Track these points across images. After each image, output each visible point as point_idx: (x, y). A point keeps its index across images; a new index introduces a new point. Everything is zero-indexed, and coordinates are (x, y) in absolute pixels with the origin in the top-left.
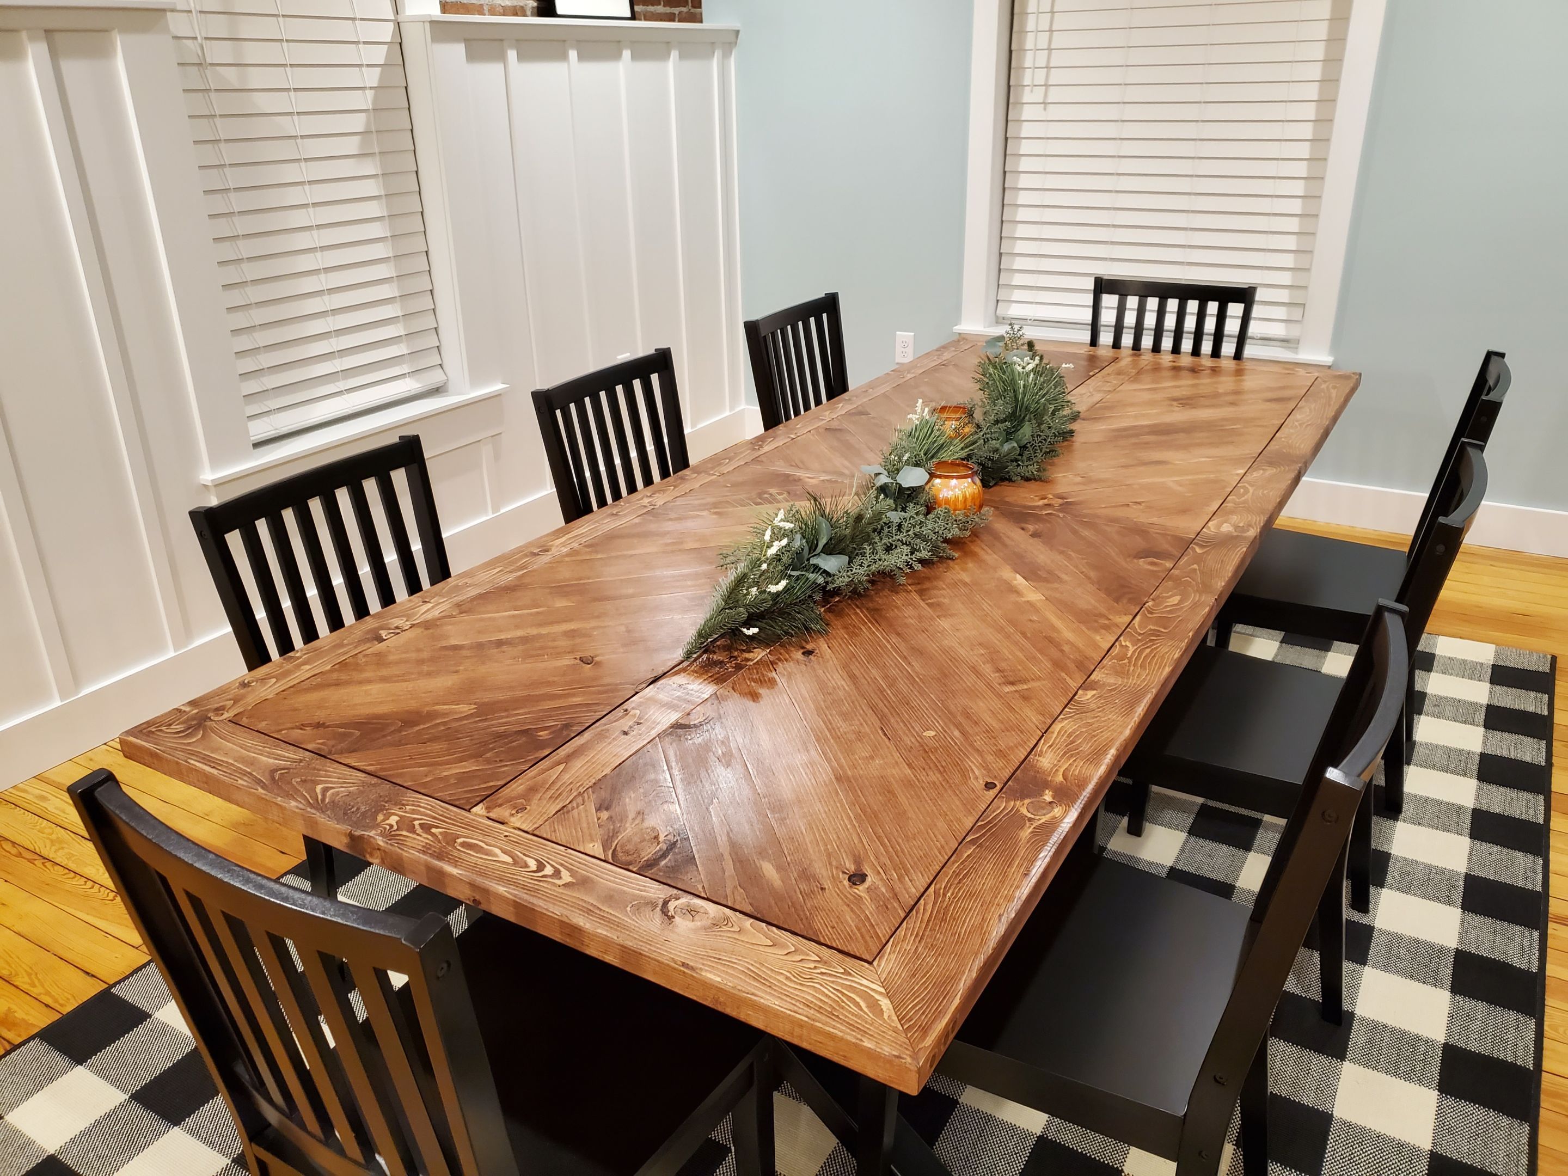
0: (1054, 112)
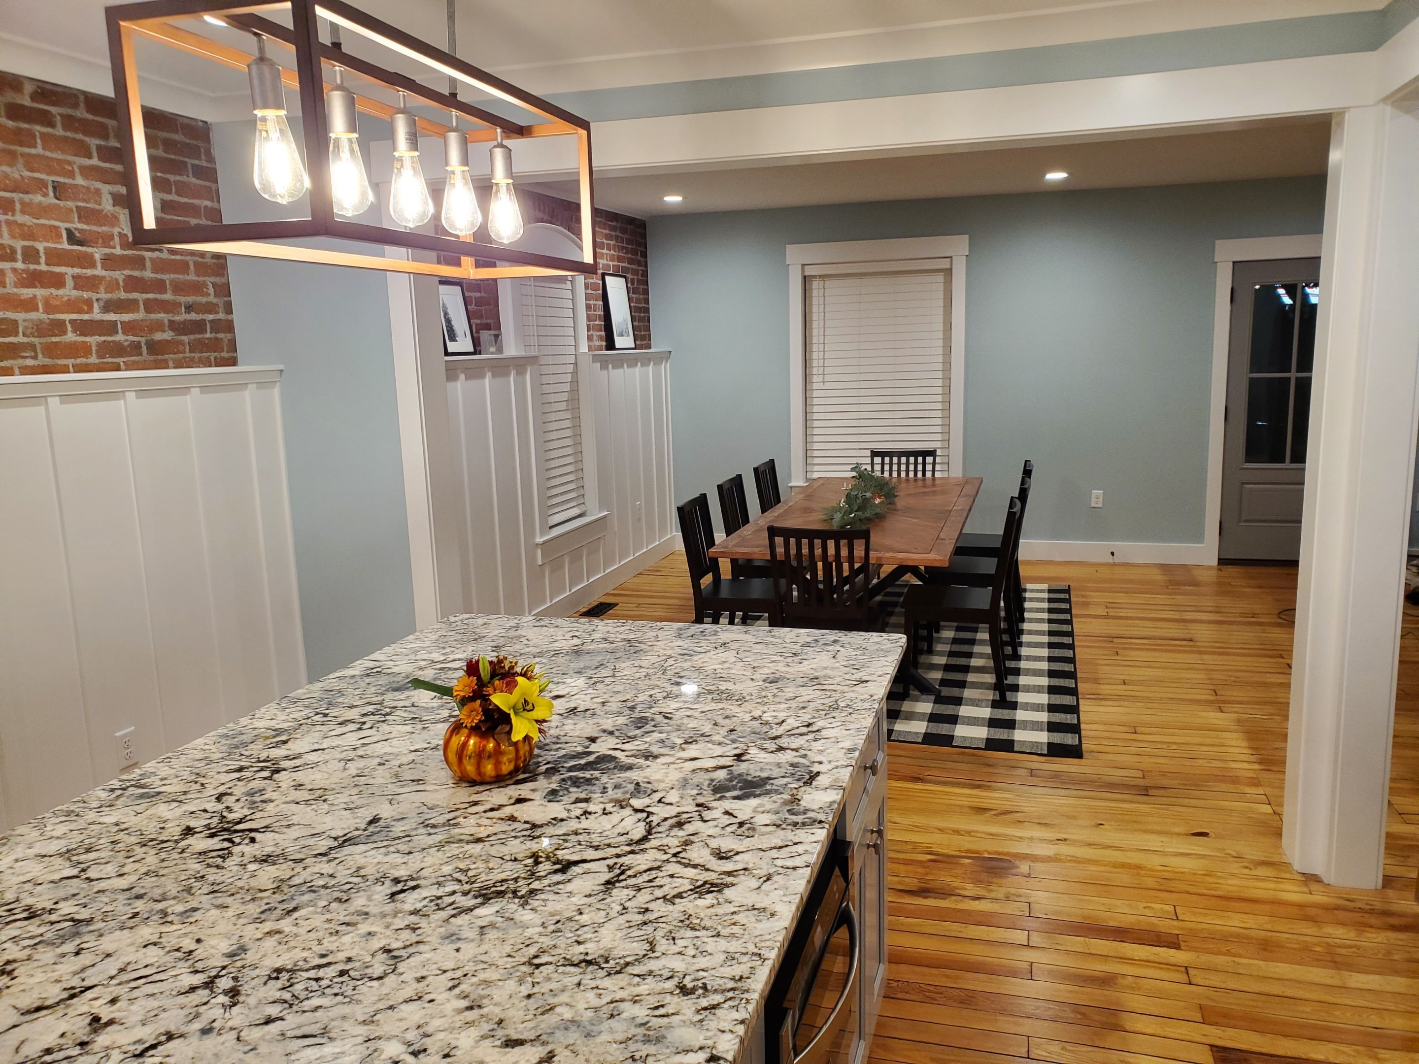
0: (828, 386)
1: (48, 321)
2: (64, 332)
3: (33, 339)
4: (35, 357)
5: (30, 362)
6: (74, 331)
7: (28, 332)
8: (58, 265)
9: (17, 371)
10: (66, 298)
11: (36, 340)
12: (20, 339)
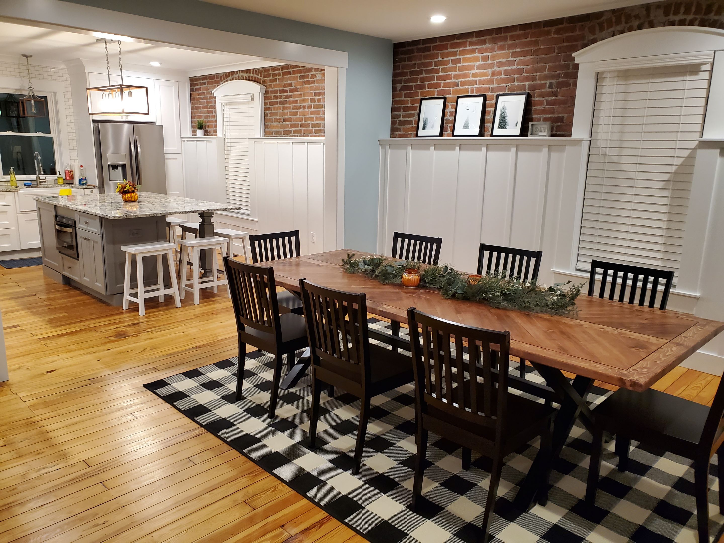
9: (320, 136)
12: (322, 128)
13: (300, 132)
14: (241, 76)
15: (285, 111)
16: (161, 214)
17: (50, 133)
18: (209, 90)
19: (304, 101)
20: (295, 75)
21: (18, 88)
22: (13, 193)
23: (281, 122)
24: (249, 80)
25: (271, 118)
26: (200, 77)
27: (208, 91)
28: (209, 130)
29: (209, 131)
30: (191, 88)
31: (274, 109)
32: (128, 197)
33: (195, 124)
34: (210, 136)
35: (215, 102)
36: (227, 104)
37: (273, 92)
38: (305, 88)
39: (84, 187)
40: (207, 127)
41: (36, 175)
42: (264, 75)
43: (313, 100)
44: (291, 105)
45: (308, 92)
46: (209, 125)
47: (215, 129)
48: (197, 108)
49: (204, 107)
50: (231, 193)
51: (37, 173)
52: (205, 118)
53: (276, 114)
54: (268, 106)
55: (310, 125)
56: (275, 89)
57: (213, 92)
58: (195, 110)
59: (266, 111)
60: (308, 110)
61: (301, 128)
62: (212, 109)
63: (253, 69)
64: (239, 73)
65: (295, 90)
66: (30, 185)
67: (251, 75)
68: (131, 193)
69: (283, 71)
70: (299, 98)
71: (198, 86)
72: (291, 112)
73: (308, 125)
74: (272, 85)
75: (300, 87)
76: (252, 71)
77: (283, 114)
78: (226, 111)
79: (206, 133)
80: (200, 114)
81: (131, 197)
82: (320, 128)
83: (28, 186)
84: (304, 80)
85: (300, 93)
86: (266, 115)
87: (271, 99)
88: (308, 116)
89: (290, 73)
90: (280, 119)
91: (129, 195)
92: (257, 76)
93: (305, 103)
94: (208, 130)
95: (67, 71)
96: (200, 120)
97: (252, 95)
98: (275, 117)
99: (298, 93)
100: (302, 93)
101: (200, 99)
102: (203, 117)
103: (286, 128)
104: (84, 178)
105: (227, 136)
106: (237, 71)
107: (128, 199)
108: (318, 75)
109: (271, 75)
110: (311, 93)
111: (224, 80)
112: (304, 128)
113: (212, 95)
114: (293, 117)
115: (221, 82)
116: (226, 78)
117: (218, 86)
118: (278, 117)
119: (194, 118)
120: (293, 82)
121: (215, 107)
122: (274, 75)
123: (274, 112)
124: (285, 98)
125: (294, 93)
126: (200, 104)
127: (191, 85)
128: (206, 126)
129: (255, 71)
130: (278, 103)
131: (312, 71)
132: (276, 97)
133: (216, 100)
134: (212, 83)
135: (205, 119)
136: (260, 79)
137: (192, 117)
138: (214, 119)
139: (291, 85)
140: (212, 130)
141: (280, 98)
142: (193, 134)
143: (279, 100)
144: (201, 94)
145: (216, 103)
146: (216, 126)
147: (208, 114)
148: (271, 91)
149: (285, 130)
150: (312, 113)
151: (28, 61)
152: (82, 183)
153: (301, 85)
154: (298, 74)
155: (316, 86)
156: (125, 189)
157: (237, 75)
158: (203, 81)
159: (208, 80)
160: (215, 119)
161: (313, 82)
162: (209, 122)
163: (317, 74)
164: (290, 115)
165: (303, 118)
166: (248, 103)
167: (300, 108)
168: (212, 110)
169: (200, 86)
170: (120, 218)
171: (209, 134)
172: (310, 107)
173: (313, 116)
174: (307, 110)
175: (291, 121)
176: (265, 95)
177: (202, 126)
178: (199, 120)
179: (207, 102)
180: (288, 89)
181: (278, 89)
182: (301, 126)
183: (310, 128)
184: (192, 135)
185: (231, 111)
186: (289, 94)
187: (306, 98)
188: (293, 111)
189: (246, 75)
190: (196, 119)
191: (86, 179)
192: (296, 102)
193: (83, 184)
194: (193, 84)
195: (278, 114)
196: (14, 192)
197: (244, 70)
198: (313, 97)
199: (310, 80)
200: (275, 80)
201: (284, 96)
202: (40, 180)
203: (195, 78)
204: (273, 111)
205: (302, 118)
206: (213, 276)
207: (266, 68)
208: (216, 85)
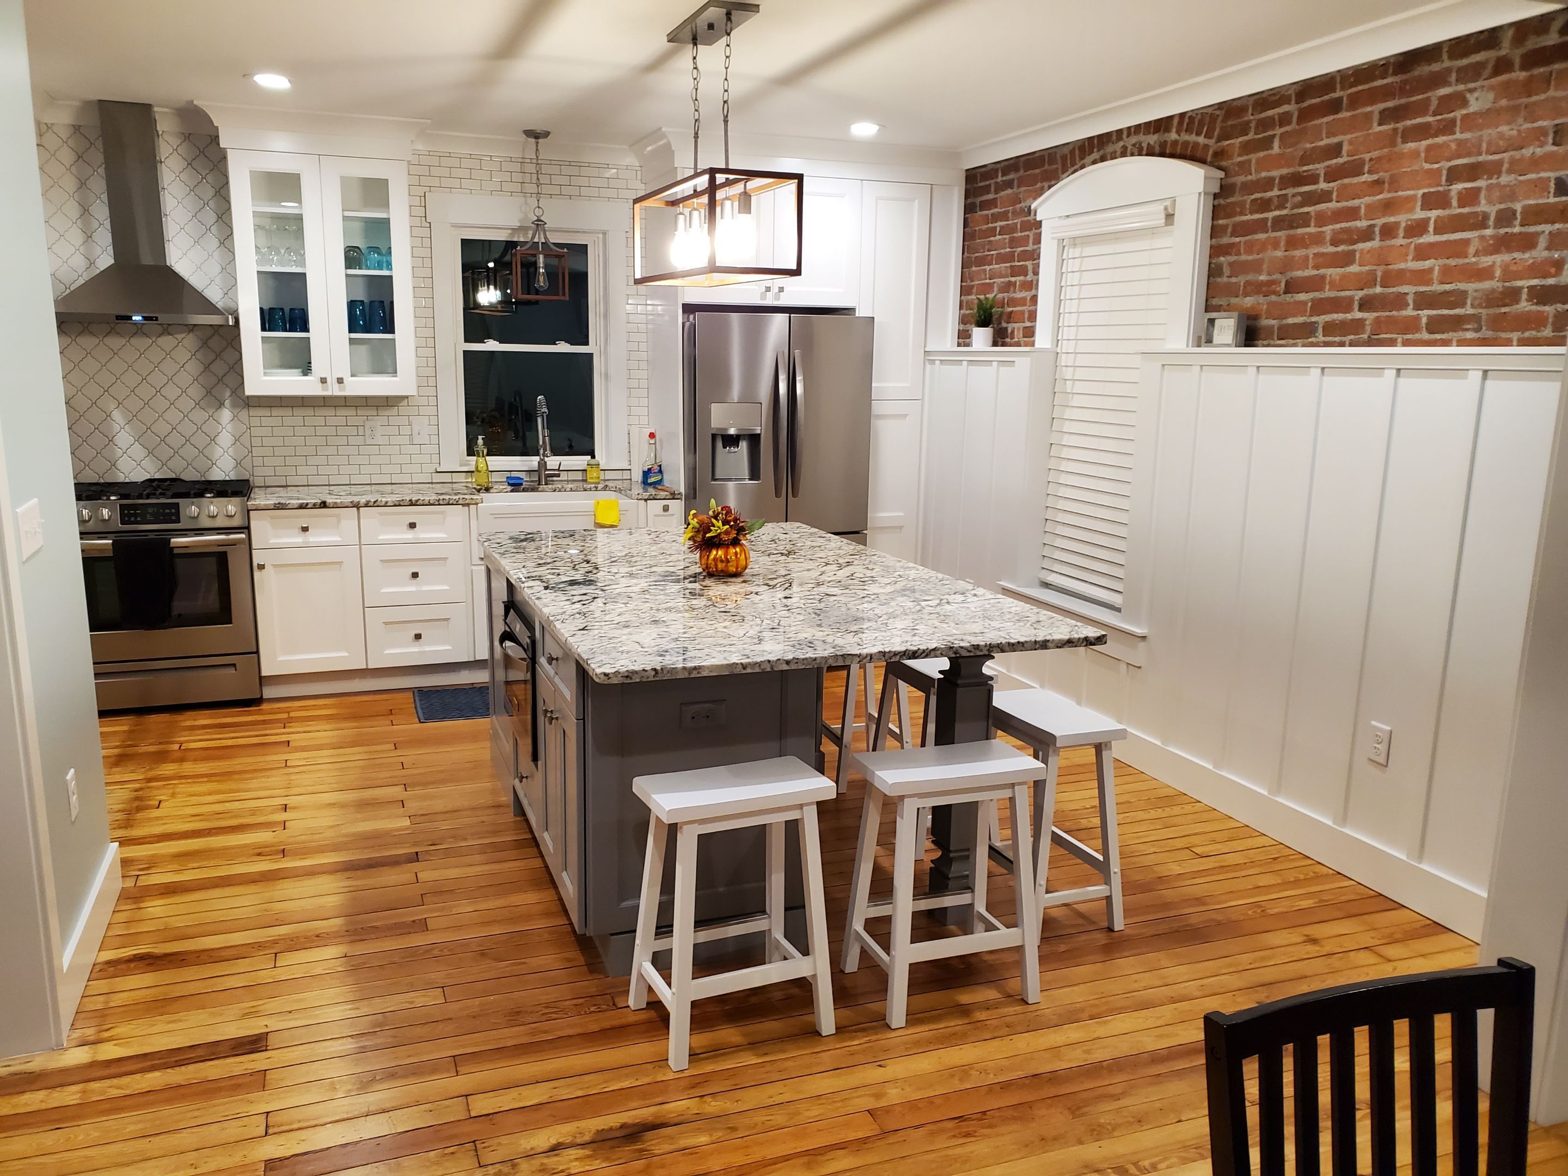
1: (1501, 289)
2: (1517, 301)
3: (1480, 311)
4: (1478, 330)
5: (1469, 335)
6: (1529, 300)
7: (1477, 302)
8: (1535, 224)
9: (1454, 343)
10: (1531, 261)
11: (1484, 312)
12: (1469, 310)
13: (1357, 326)
14: (1134, 145)
15: (1298, 253)
16: (788, 662)
17: (586, 343)
18: (1023, 204)
19: (1389, 207)
20: (1360, 111)
21: (516, 224)
22: (466, 508)
23: (1275, 293)
24: (1162, 155)
25: (1234, 280)
26: (998, 166)
27: (1018, 206)
28: (1010, 327)
29: (1009, 331)
30: (969, 201)
31: (1249, 250)
32: (715, 559)
33: (968, 312)
34: (1010, 345)
35: (1038, 240)
36: (1076, 241)
37: (1249, 188)
38: (1401, 156)
39: (651, 491)
40: (1005, 317)
41: (538, 455)
42: (1222, 128)
43: (1429, 202)
44: (1328, 229)
45: (1416, 167)
46: (1012, 312)
47: (1028, 324)
48: (982, 261)
49: (1002, 259)
50: (1060, 530)
51: (541, 451)
52: (1000, 291)
53: (1256, 267)
54: (1226, 240)
55: (1410, 299)
56: (1264, 174)
57: (1033, 207)
58: (974, 269)
59: (1218, 256)
60: (1404, 242)
61: (1358, 315)
62: (1027, 263)
63: (1182, 115)
64: (1128, 136)
65: (1355, 169)
66: (521, 484)
67: (1173, 136)
68: (727, 546)
69: (1305, 104)
70: (1368, 200)
71: (988, 193)
72: (1323, 255)
73: (1399, 301)
74: (1249, 161)
75: (1375, 154)
76: (1176, 121)
77: (1287, 265)
78: (1071, 265)
79: (1000, 338)
80: (988, 281)
81: (728, 561)
82: (1457, 311)
83: (516, 485)
84: (1400, 125)
85: (1375, 177)
86: (1213, 272)
87: (1242, 214)
88: (1402, 266)
89: (1335, 106)
90: (1270, 283)
91: (720, 553)
92: (1192, 138)
93: (1392, 215)
94: (1006, 328)
95: (639, 173)
96: (986, 299)
97: (1168, 203)
98: (1250, 277)
99: (1366, 178)
100: (1385, 175)
101: (992, 232)
102: (996, 289)
103: (1294, 316)
104: (656, 468)
105: (1065, 347)
106: (1119, 132)
107: (716, 565)
108: (1476, 94)
109: (1253, 125)
110: (1429, 172)
111: (1073, 166)
112: (1375, 314)
113: (1032, 217)
114: (1332, 273)
115: (1063, 173)
116: (1082, 158)
117: (1050, 187)
118: (1263, 278)
119: (970, 294)
120: (1345, 138)
121: (1034, 256)
122: (1265, 125)
123: (1250, 258)
124: (1302, 205)
125: (1346, 181)
126: (989, 251)
127: (967, 195)
128: (1002, 314)
129: (1186, 120)
130: (1269, 224)
131: (1446, 83)
132: (1265, 205)
133: (1040, 234)
134: (1033, 181)
135: (1000, 296)
136: (1206, 147)
137: (965, 291)
138: (1028, 295)
139: (1336, 150)
140: (1019, 329)
141: (1281, 206)
142: (961, 340)
143: (1277, 213)
144: (995, 218)
145: (1040, 243)
146: (1033, 316)
147: (1013, 279)
148: (1244, 184)
149: (1290, 321)
150: (1422, 253)
151: (537, 150)
152: (649, 481)
153: (1382, 148)
154: (1372, 104)
155: (1460, 143)
156: (708, 535)
157: (1121, 143)
158: (1004, 178)
159: (1022, 173)
160: (1033, 292)
161: (1448, 127)
162: (1013, 302)
163: (1471, 91)
164: (1317, 267)
165: (1379, 274)
166: (1149, 232)
167: (1367, 235)
168: (1026, 267)
169: (996, 192)
170: (629, 681)
171: (1008, 340)
172: (1418, 228)
173: (1428, 264)
174: (1400, 241)
175: (1321, 289)
176: (1216, 202)
177: (991, 315)
178: (982, 297)
179: (1012, 240)
180: (1320, 168)
181: (1276, 173)
182: (1365, 305)
183: (1409, 312)
184: (959, 345)
185: (1089, 264)
186: (1323, 185)
187: (1400, 193)
188: (1332, 249)
189: (1152, 139)
190: (973, 297)
191: (660, 471)
192: (1353, 214)
193: (651, 484)
194: (975, 188)
195: (1265, 266)
196: (468, 505)
197: (1148, 124)
198: (1441, 189)
199: (1430, 119)
200: (1266, 143)
201: (1299, 198)
202: (546, 470)
203: (984, 169)
204: (1244, 257)
205: (1373, 273)
206: (973, 891)
207: (1235, 104)
208: (1046, 185)
